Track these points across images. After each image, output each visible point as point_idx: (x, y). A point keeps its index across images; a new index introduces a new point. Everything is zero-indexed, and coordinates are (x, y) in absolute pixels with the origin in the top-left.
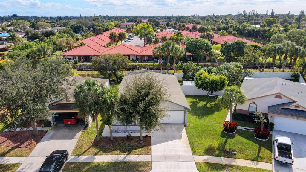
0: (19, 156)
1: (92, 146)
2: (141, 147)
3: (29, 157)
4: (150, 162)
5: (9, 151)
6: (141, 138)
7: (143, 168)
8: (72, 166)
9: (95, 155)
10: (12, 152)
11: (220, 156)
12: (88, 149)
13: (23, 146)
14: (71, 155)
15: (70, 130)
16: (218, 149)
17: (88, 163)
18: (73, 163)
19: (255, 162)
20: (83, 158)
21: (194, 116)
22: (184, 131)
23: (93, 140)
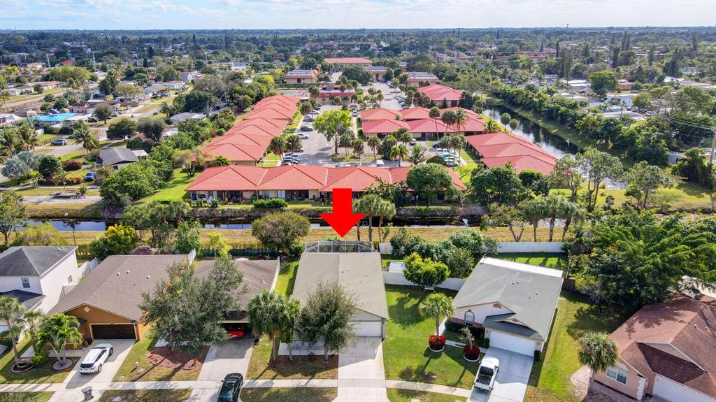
0: (186, 380)
1: (268, 368)
2: (327, 369)
3: (198, 382)
4: (336, 388)
5: (173, 374)
6: (327, 358)
7: (328, 395)
8: (250, 391)
9: (273, 378)
10: (176, 374)
11: (416, 381)
12: (265, 371)
13: (186, 366)
14: (246, 379)
15: (237, 346)
16: (416, 372)
17: (267, 389)
18: (250, 389)
19: (453, 388)
20: (260, 383)
21: (397, 323)
22: (380, 348)
23: (269, 360)
